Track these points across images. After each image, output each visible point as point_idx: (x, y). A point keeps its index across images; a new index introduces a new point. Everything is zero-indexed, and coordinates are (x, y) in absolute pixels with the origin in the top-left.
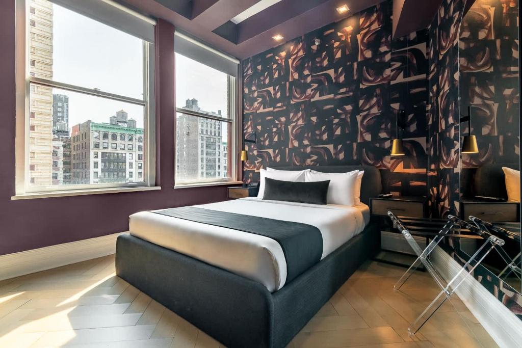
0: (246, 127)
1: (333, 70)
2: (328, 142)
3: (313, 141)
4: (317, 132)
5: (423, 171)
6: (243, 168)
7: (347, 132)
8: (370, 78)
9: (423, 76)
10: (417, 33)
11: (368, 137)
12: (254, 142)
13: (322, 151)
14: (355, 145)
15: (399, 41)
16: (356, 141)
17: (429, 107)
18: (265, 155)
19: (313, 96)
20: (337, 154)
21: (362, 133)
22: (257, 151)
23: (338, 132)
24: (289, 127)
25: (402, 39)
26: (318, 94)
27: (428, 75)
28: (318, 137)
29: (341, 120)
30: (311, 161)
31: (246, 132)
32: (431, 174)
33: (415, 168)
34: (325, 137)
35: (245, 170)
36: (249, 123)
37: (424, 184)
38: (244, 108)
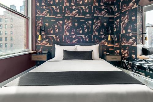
0: (38, 23)
1: (84, 6)
2: (82, 34)
3: (76, 33)
4: (78, 30)
5: (113, 45)
6: (36, 44)
7: (90, 31)
8: (98, 13)
9: (113, 16)
10: (112, 2)
11: (97, 34)
12: (44, 31)
13: (80, 38)
14: (92, 36)
15: (106, 3)
16: (93, 34)
17: (115, 26)
18: (51, 38)
19: (76, 15)
20: (86, 39)
21: (95, 32)
22: (46, 36)
23: (86, 31)
24: (64, 26)
25: (107, 2)
26: (78, 14)
27: (114, 16)
28: (78, 32)
29: (87, 26)
30: (75, 41)
31: (38, 26)
32: (115, 46)
33: (111, 44)
34: (81, 32)
35: (37, 45)
36: (40, 21)
37: (113, 49)
38: (36, 13)
